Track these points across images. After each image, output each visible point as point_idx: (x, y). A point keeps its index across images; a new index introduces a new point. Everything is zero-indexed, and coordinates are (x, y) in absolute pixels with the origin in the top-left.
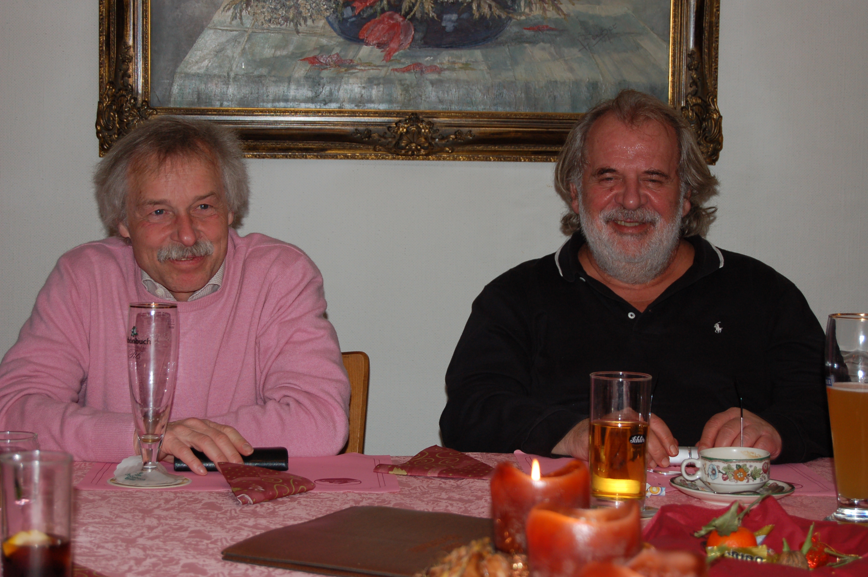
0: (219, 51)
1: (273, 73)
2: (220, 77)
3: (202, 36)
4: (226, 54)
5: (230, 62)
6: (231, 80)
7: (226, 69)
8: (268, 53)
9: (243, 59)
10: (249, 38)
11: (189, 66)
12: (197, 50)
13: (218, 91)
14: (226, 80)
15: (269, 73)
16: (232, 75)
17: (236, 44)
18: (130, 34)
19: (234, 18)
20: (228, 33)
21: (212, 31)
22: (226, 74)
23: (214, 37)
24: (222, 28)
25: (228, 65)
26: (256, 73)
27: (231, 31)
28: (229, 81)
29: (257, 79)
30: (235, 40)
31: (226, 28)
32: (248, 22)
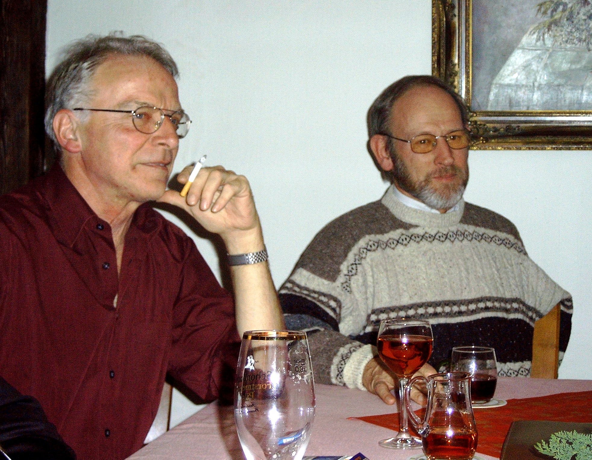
0: (526, 67)
1: (569, 83)
2: (527, 86)
3: (513, 54)
4: (532, 68)
5: (535, 75)
6: (536, 89)
7: (532, 81)
8: (565, 66)
9: (545, 72)
10: (550, 56)
11: (502, 78)
12: (509, 65)
13: (525, 97)
14: (532, 88)
15: (566, 82)
16: (536, 84)
17: (540, 60)
18: (455, 55)
19: (538, 40)
20: (534, 52)
21: (520, 51)
22: (532, 84)
23: (522, 55)
24: (528, 48)
25: (533, 77)
26: (556, 83)
27: (536, 50)
28: (534, 89)
29: (557, 88)
30: (539, 57)
31: (532, 48)
32: (549, 43)
